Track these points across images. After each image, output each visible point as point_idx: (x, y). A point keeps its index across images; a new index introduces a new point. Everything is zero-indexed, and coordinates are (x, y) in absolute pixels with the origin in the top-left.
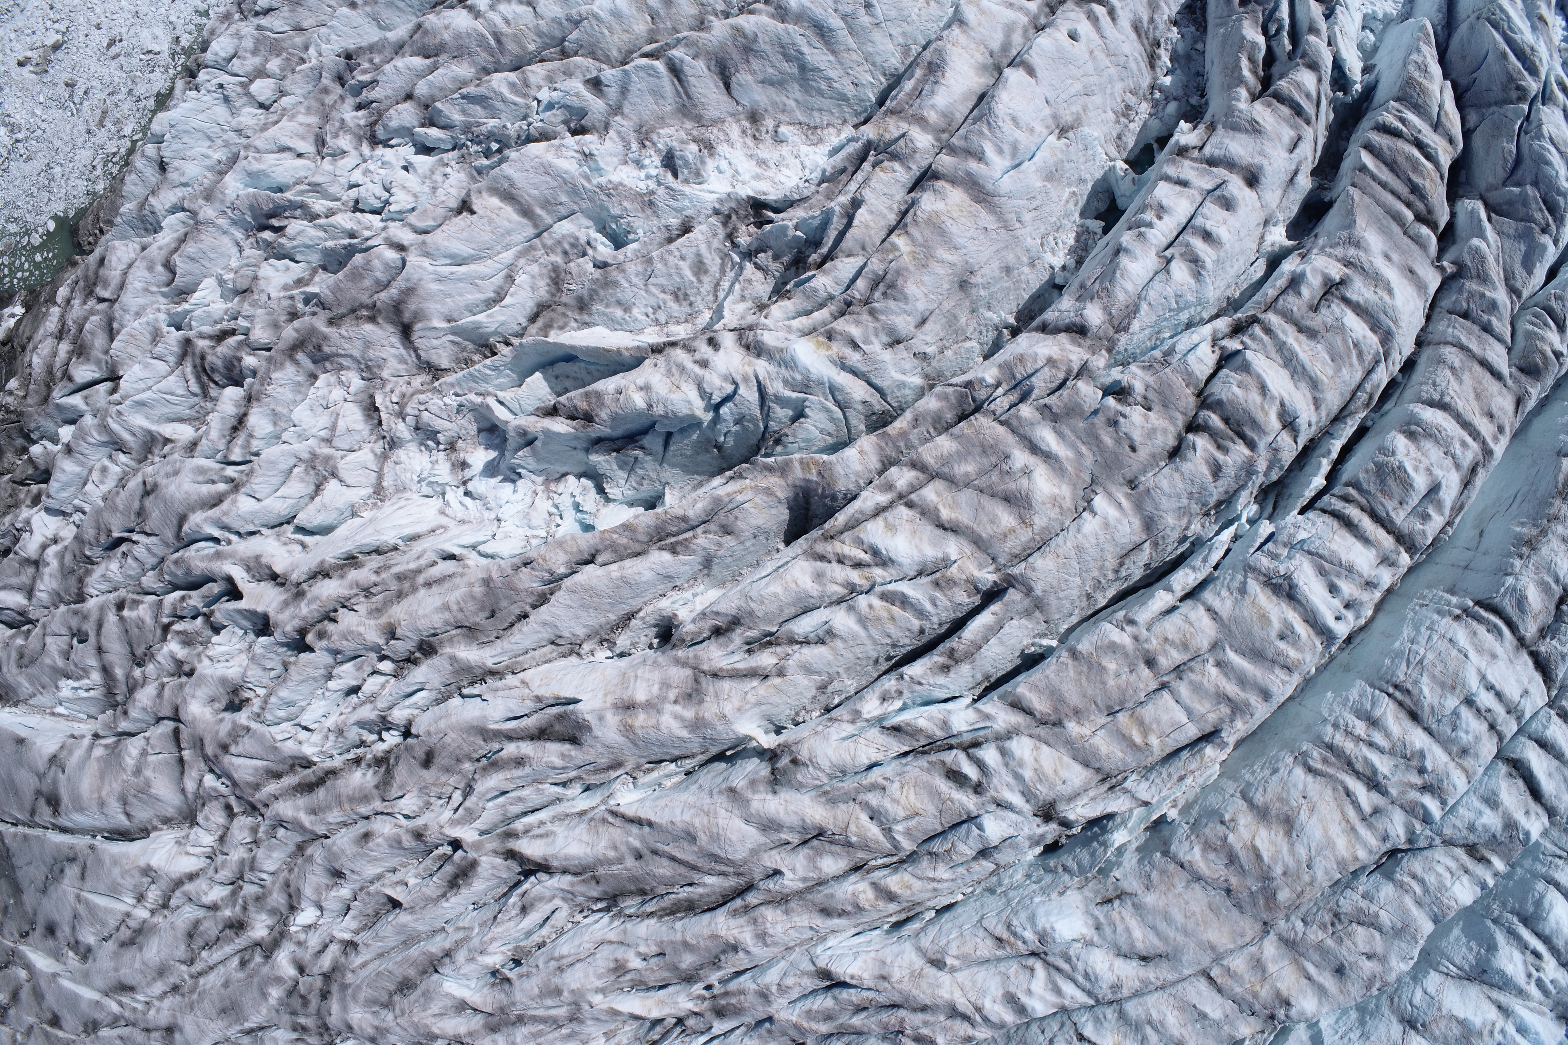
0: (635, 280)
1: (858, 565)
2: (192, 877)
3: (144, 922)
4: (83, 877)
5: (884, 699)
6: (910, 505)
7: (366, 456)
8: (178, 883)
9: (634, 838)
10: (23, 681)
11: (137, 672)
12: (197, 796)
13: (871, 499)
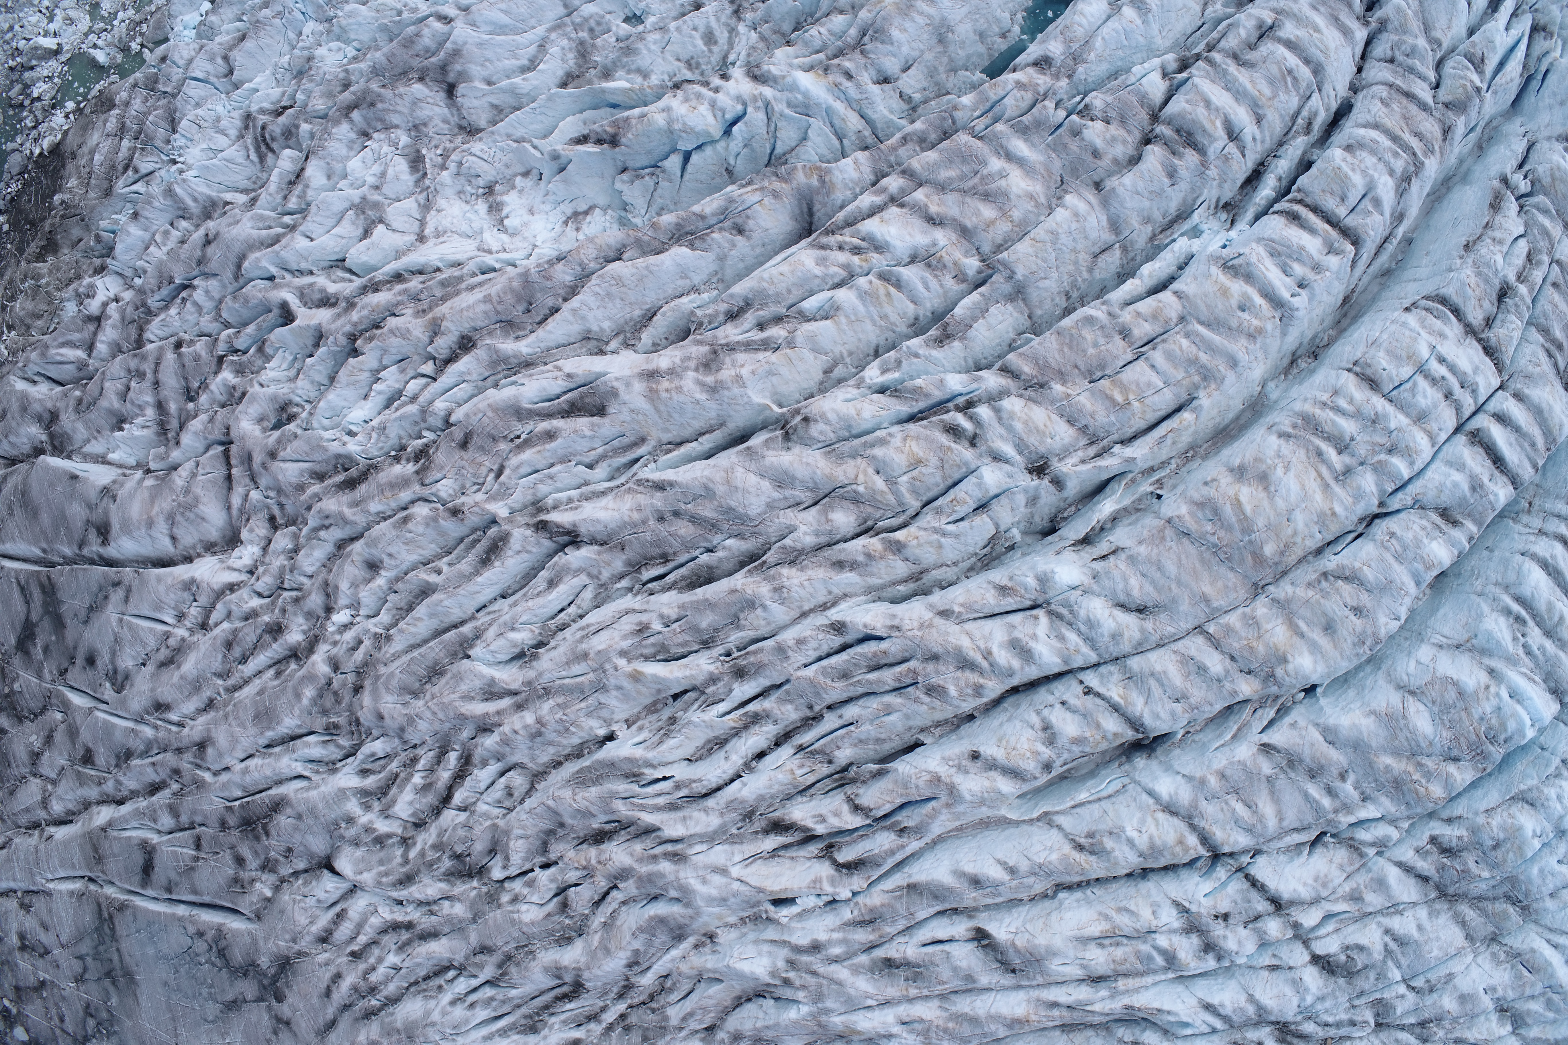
0: (653, 47)
1: (856, 251)
2: (232, 588)
3: (183, 640)
4: (126, 600)
5: (884, 371)
6: (902, 206)
7: (410, 205)
8: (219, 594)
9: (658, 500)
10: (80, 426)
11: (191, 405)
12: (241, 511)
13: (867, 200)
